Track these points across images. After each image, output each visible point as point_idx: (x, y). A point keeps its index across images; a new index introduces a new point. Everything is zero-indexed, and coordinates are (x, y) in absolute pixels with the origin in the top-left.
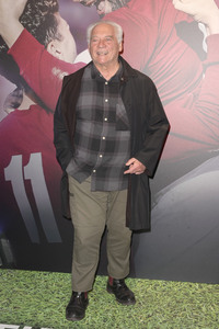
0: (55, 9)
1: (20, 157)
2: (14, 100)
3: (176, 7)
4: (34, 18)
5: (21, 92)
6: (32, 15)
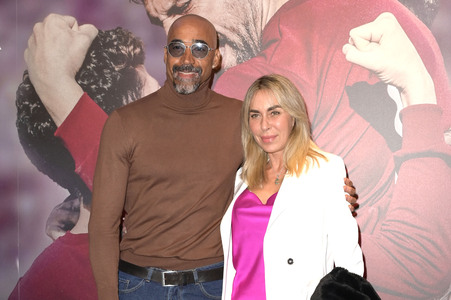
0: (138, 60)
2: (64, 215)
4: (102, 75)
5: (76, 203)
6: (99, 69)
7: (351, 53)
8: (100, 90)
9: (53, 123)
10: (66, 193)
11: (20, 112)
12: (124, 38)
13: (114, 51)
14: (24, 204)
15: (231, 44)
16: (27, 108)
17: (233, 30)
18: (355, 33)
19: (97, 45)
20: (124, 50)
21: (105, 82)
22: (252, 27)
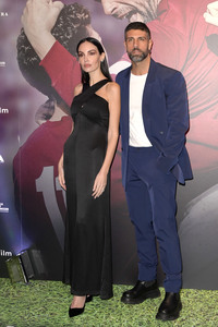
0: (87, 22)
1: (52, 168)
2: (46, 111)
3: (207, 20)
4: (66, 30)
5: (52, 103)
6: (65, 27)
7: (208, 18)
8: (66, 39)
9: (38, 58)
10: (47, 98)
11: (19, 51)
12: (79, 9)
13: (73, 16)
14: (22, 105)
15: (141, 13)
16: (23, 49)
17: (141, 5)
18: (210, 6)
19: (63, 13)
20: (79, 16)
21: (68, 34)
22: (152, 3)
